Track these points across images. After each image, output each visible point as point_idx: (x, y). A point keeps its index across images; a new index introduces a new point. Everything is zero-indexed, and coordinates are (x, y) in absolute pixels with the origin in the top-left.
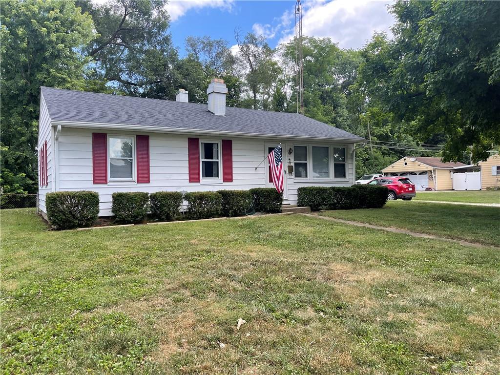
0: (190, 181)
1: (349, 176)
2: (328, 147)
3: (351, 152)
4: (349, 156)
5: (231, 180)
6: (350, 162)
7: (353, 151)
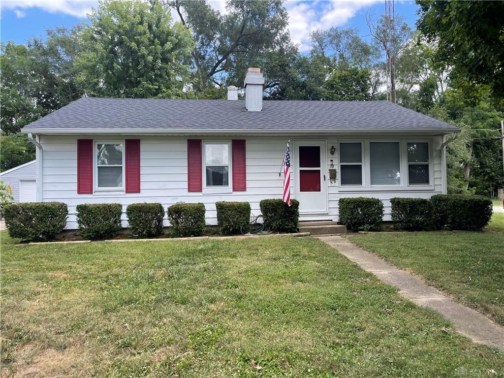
0: (190, 190)
1: (434, 182)
2: (398, 143)
3: (439, 148)
4: (435, 154)
5: (244, 189)
6: (436, 161)
7: (443, 146)
